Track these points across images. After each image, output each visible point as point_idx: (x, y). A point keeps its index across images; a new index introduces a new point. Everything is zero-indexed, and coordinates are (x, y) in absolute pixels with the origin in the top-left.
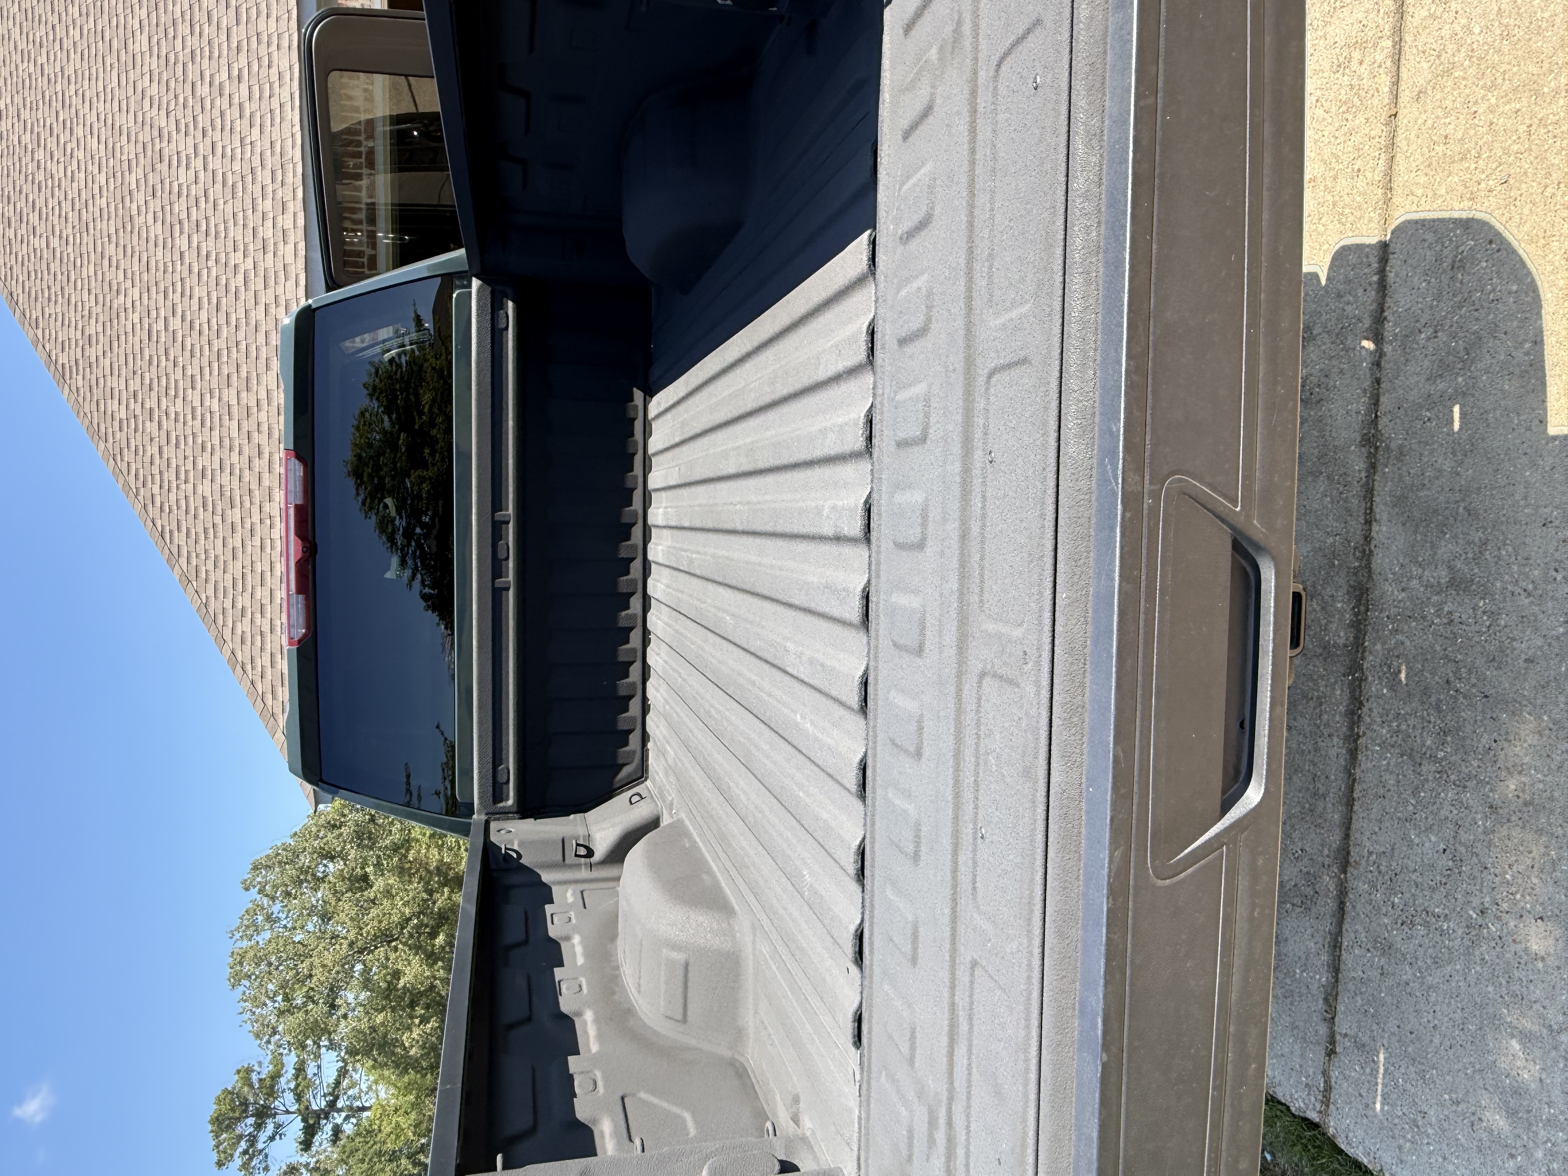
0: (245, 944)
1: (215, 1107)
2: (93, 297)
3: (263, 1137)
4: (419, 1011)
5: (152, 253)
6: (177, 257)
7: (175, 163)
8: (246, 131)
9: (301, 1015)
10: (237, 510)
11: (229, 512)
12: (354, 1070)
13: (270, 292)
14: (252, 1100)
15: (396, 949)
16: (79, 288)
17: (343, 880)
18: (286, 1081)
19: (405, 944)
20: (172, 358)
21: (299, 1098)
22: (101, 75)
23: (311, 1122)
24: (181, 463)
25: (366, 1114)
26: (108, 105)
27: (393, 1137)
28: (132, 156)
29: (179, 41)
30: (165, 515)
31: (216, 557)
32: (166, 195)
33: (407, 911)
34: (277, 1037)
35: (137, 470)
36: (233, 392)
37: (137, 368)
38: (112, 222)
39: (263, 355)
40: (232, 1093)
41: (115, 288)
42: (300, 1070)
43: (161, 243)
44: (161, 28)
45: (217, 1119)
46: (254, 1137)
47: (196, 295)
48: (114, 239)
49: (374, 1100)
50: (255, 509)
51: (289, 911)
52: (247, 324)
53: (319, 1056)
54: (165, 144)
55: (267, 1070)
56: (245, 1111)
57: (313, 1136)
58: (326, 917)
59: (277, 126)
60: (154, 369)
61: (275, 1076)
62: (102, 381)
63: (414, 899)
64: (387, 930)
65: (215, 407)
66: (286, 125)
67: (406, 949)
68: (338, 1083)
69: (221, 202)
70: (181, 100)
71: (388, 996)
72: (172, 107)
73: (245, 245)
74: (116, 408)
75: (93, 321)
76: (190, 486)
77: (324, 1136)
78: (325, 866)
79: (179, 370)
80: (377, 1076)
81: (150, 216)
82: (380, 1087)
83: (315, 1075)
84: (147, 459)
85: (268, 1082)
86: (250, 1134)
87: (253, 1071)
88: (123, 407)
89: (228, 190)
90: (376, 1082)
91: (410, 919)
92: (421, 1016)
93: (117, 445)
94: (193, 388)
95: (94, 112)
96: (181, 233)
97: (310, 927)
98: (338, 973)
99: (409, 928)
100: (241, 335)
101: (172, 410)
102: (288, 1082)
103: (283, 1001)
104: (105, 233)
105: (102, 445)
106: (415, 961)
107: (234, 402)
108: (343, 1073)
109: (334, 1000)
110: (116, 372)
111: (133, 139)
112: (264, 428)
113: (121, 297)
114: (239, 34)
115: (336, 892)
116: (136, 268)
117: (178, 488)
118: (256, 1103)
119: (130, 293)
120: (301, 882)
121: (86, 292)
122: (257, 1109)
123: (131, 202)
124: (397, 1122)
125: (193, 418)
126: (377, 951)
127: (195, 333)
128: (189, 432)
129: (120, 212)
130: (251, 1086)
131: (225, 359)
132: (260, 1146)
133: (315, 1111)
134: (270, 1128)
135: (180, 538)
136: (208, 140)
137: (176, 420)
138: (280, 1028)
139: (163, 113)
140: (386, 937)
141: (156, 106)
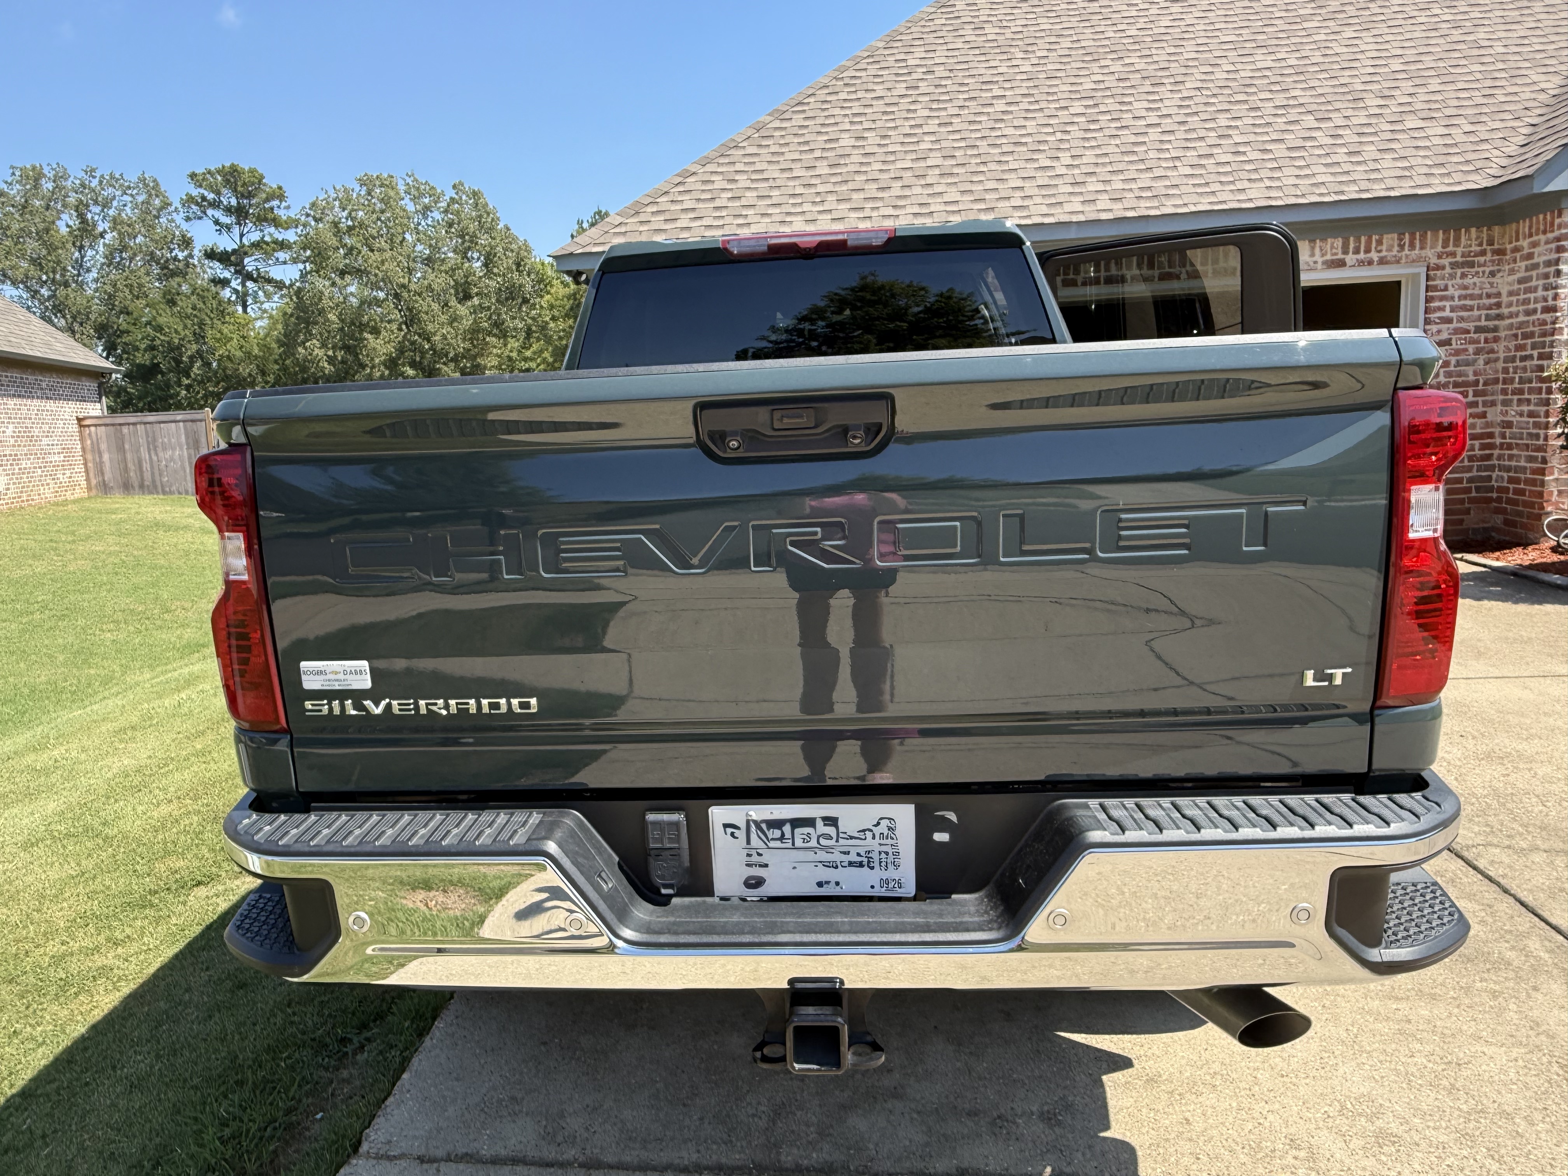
0: (402, 188)
1: (247, 169)
2: (1020, 29)
3: (218, 214)
4: (340, 355)
5: (1065, 80)
6: (1063, 103)
7: (1151, 98)
8: (1185, 161)
9: (334, 242)
10: (827, 171)
11: (825, 163)
12: (282, 296)
13: (1036, 191)
14: (253, 201)
15: (400, 329)
16: (1028, 16)
17: (465, 276)
18: (271, 233)
19: (404, 337)
20: (967, 104)
21: (256, 245)
22: (1230, 26)
23: (233, 258)
24: (869, 117)
25: (240, 309)
26: (1203, 34)
27: (219, 336)
28: (1156, 58)
29: (1269, 95)
30: (819, 105)
31: (783, 153)
32: (1119, 91)
33: (437, 338)
34: (313, 223)
35: (860, 77)
36: (939, 162)
37: (956, 73)
38: (1092, 43)
39: (974, 188)
40: (260, 182)
41: (1030, 48)
42: (283, 245)
43: (1074, 88)
44: (1279, 79)
45: (236, 171)
46: (218, 206)
47: (1027, 123)
48: (1075, 45)
49: (253, 316)
50: (830, 187)
51: (434, 227)
52: (1003, 171)
53: (295, 263)
54: (1169, 87)
55: (282, 214)
56: (243, 196)
57: (220, 261)
58: (429, 261)
59: (1193, 190)
60: (956, 88)
61: (276, 223)
62: (941, 41)
63: (448, 344)
64: (419, 320)
65: (923, 146)
66: (1195, 198)
67: (400, 339)
68: (269, 281)
69: (1118, 142)
70: (1212, 100)
71: (354, 324)
72: (1204, 92)
73: (1078, 166)
74: (917, 55)
75: (998, 30)
76: (848, 127)
77: (218, 271)
78: (479, 259)
79: (956, 111)
80: (276, 317)
81: (1100, 78)
82: (266, 321)
83: (277, 259)
84: (871, 86)
85: (270, 216)
86: (220, 201)
87: (281, 201)
88: (918, 62)
89: (1130, 148)
90: (271, 317)
91: (429, 341)
92: (335, 357)
93: (882, 58)
94: (940, 125)
95: (1196, 21)
96: (1086, 107)
97: (419, 247)
98: (376, 275)
99: (420, 340)
100: (993, 166)
101: (918, 106)
102: (270, 235)
103: (348, 227)
104: (1081, 37)
105: (881, 44)
106: (391, 348)
107: (930, 162)
108: (280, 285)
109: (349, 273)
110: (950, 53)
111: (1172, 58)
112: (907, 192)
113: (1021, 55)
114: (1279, 150)
115: (453, 270)
116: (1050, 67)
117: (845, 115)
118: (250, 205)
119: (1027, 63)
120: (462, 237)
121: (1024, 22)
122: (245, 207)
123: (1112, 60)
124: (232, 339)
125: (912, 127)
126: (397, 312)
127: (991, 124)
128: (898, 122)
129: (1101, 50)
130: (267, 200)
131: (969, 152)
132: (210, 212)
133: (242, 261)
134: (226, 220)
135: (798, 119)
136: (1175, 127)
137: (909, 111)
138: (321, 225)
139: (1199, 85)
140: (411, 319)
141: (1204, 77)
